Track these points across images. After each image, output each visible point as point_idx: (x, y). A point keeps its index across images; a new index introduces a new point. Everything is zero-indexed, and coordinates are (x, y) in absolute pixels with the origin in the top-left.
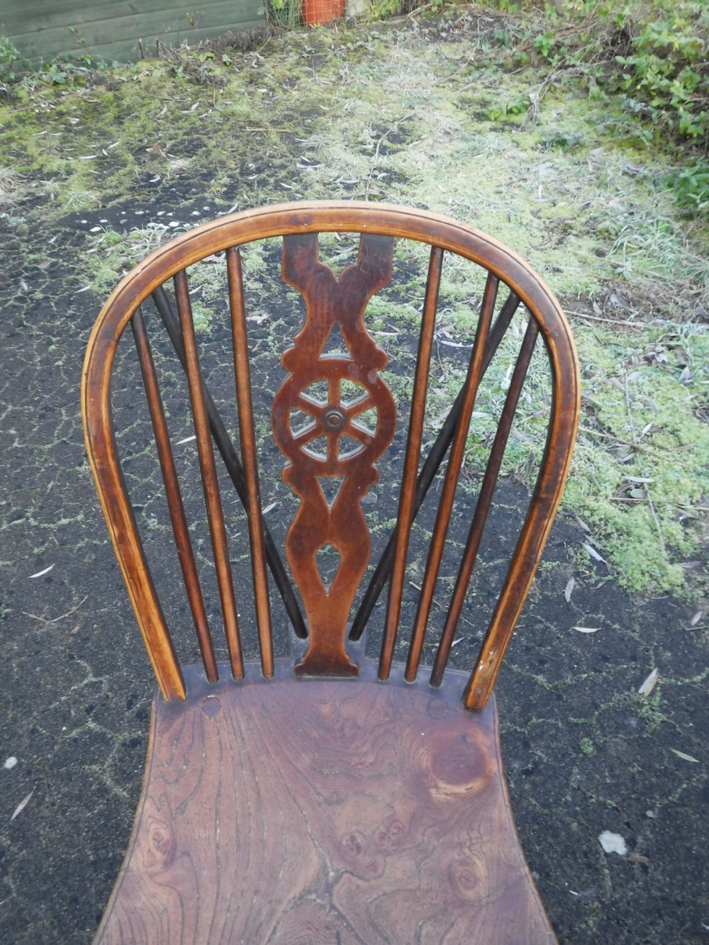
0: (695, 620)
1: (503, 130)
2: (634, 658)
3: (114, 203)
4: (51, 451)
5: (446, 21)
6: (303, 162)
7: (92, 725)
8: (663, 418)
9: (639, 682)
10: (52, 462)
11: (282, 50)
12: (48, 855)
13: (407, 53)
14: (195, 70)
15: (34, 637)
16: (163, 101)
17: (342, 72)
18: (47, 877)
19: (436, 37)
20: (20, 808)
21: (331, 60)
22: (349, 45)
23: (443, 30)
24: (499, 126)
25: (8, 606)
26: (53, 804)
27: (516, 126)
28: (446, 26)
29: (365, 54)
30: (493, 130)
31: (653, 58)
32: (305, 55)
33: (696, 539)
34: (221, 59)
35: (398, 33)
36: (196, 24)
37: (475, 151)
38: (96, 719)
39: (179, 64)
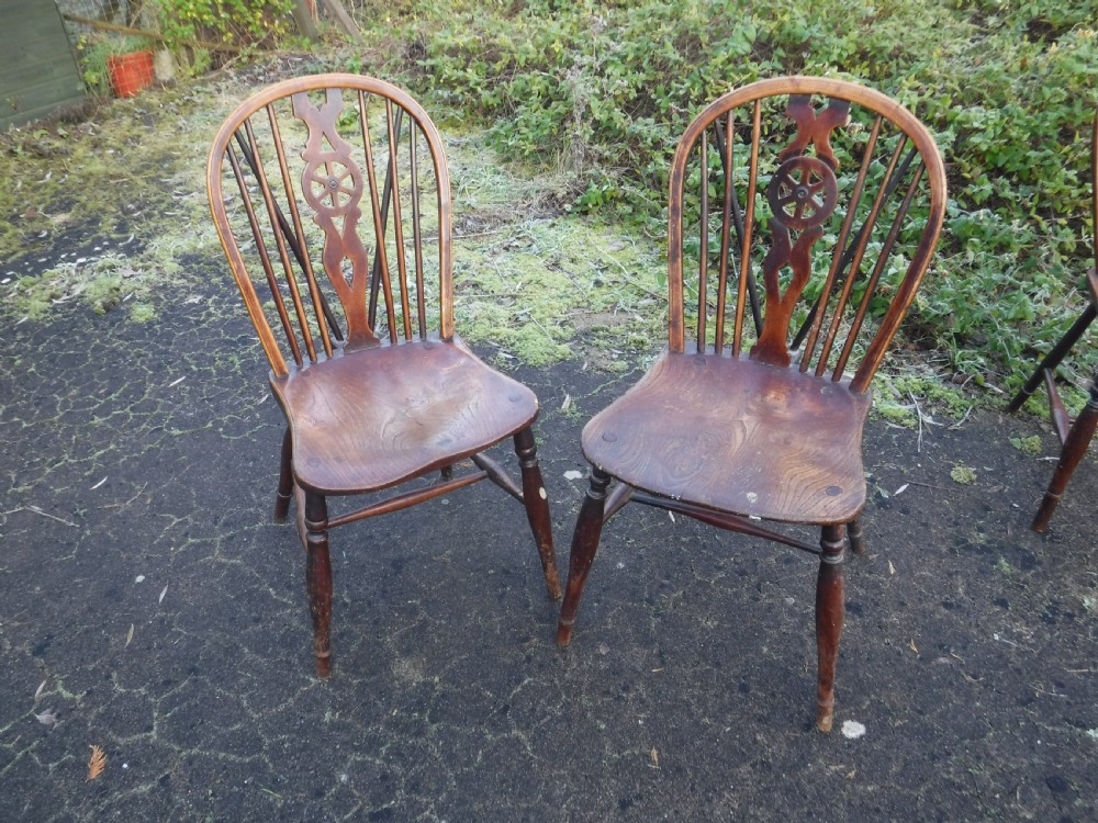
0: (584, 368)
2: (553, 395)
3: (14, 258)
4: (61, 420)
5: (260, 67)
6: (177, 195)
7: (191, 540)
8: (529, 276)
9: (560, 404)
10: (65, 425)
11: (114, 116)
12: (199, 608)
13: (234, 98)
14: (35, 147)
15: (118, 517)
16: (13, 177)
17: (180, 124)
18: (204, 617)
19: (255, 81)
20: (162, 596)
21: (164, 117)
22: (177, 101)
23: (259, 74)
25: (81, 509)
26: (187, 585)
27: (352, 133)
28: (261, 71)
29: (195, 106)
31: (446, 58)
32: (138, 116)
33: (571, 330)
34: (56, 134)
35: (219, 84)
36: (19, 107)
38: (193, 537)
39: (16, 145)
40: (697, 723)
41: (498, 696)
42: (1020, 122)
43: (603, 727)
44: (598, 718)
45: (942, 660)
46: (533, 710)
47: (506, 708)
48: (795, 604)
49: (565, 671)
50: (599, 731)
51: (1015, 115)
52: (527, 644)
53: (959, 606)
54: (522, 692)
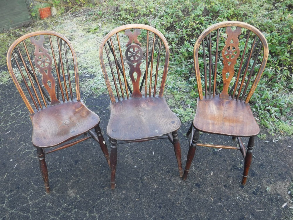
1: (94, 34)
3: (3, 66)
4: (3, 113)
5: (77, 12)
6: (48, 49)
7: (26, 150)
10: (4, 115)
11: (37, 26)
12: (24, 170)
13: (69, 21)
14: (15, 34)
15: (10, 142)
16: (8, 42)
17: (53, 28)
18: (24, 173)
19: (75, 16)
20: (16, 165)
21: (50, 26)
22: (54, 22)
23: (77, 14)
24: (93, 33)
25: (2, 139)
26: (22, 163)
27: (97, 32)
28: (77, 13)
29: (58, 23)
30: (92, 34)
31: (124, 12)
32: (43, 26)
34: (21, 30)
35: (66, 17)
36: (13, 23)
37: (88, 39)
38: (27, 149)
39: (11, 33)
40: (144, 216)
41: (93, 203)
42: (276, 38)
43: (118, 215)
44: (118, 212)
45: (220, 204)
46: (101, 208)
47: (94, 207)
48: (181, 183)
49: (113, 197)
50: (117, 216)
51: (275, 36)
52: (104, 188)
53: (229, 187)
54: (100, 203)
